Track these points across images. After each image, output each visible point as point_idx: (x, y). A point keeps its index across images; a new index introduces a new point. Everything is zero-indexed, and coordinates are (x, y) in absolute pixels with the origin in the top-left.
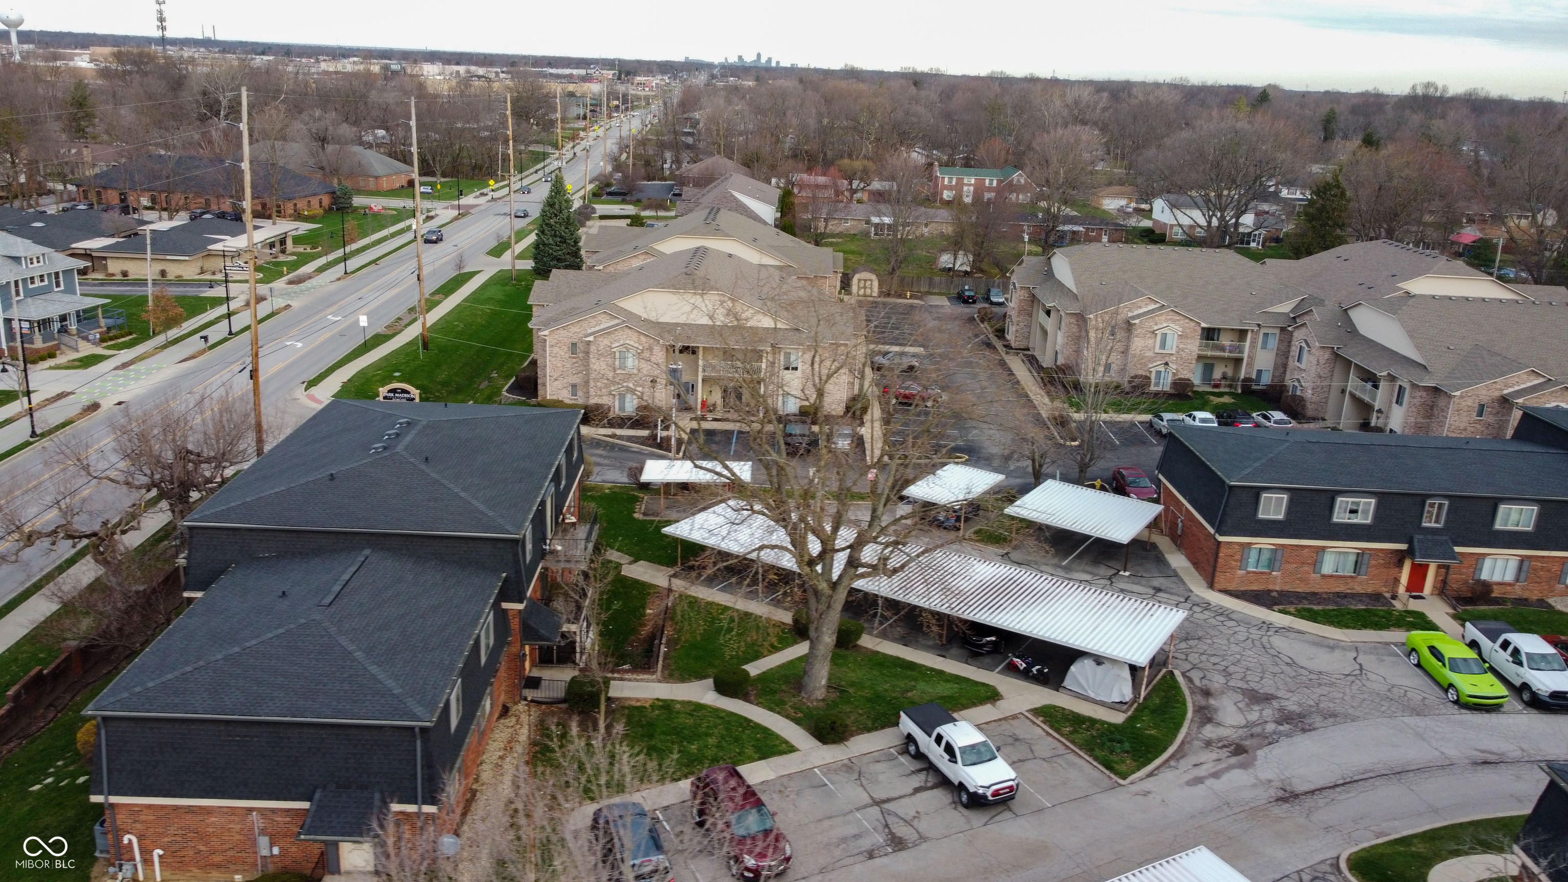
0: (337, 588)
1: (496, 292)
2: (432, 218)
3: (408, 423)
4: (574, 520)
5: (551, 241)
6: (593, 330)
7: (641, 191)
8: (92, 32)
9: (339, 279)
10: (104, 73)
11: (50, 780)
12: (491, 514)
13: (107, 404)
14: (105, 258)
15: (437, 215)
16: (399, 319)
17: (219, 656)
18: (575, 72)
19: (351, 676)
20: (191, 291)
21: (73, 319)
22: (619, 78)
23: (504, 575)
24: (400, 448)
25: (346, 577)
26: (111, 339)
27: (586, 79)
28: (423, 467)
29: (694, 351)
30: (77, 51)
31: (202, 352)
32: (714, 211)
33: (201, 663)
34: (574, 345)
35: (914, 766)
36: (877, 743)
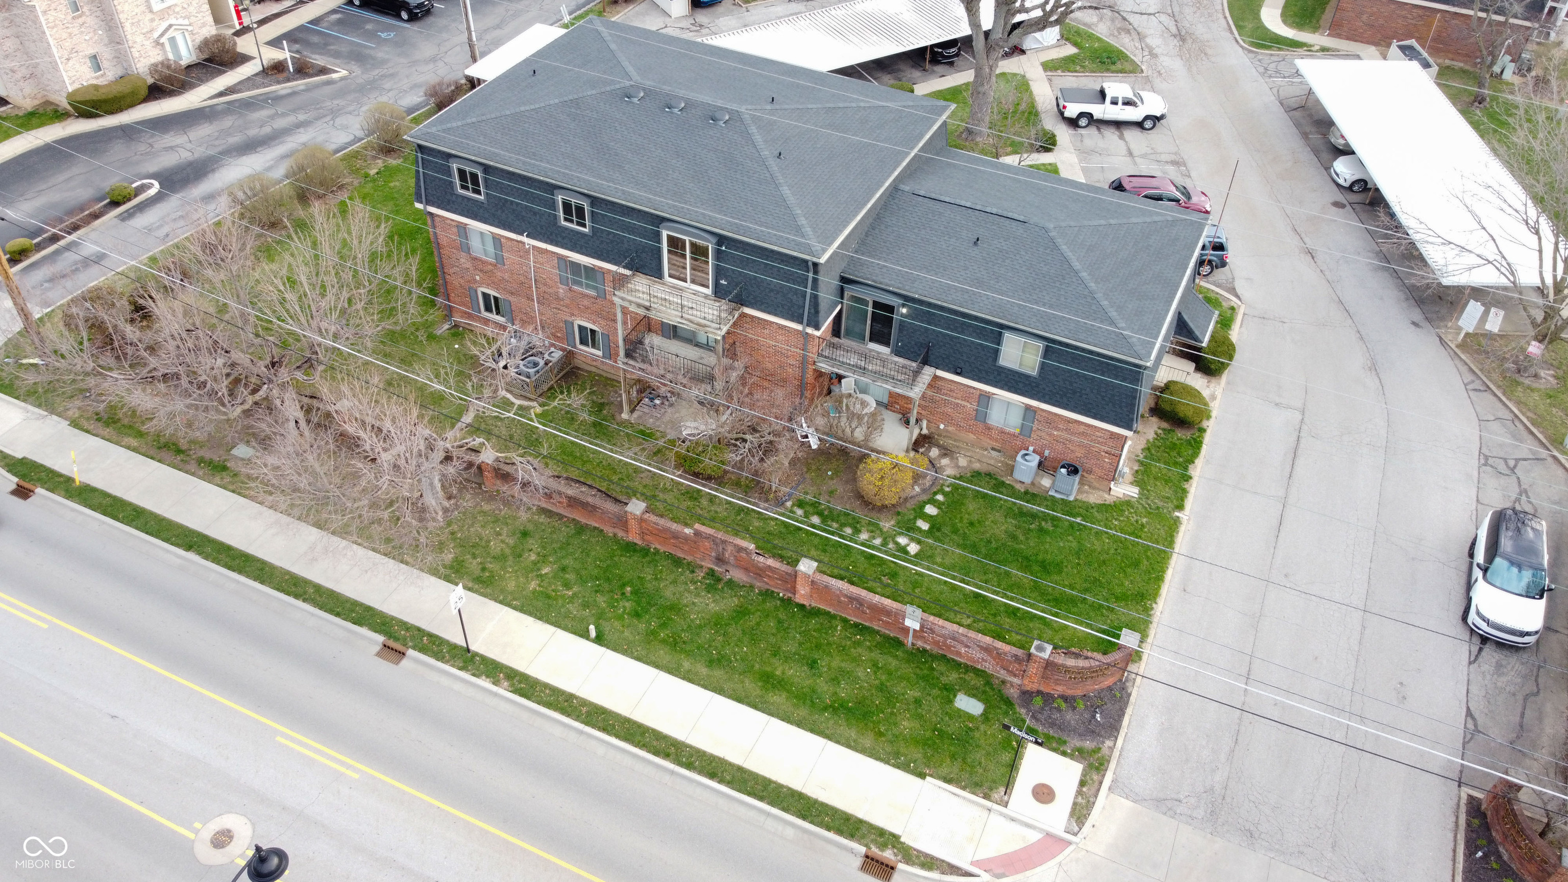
35: (1092, 130)
36: (1063, 134)
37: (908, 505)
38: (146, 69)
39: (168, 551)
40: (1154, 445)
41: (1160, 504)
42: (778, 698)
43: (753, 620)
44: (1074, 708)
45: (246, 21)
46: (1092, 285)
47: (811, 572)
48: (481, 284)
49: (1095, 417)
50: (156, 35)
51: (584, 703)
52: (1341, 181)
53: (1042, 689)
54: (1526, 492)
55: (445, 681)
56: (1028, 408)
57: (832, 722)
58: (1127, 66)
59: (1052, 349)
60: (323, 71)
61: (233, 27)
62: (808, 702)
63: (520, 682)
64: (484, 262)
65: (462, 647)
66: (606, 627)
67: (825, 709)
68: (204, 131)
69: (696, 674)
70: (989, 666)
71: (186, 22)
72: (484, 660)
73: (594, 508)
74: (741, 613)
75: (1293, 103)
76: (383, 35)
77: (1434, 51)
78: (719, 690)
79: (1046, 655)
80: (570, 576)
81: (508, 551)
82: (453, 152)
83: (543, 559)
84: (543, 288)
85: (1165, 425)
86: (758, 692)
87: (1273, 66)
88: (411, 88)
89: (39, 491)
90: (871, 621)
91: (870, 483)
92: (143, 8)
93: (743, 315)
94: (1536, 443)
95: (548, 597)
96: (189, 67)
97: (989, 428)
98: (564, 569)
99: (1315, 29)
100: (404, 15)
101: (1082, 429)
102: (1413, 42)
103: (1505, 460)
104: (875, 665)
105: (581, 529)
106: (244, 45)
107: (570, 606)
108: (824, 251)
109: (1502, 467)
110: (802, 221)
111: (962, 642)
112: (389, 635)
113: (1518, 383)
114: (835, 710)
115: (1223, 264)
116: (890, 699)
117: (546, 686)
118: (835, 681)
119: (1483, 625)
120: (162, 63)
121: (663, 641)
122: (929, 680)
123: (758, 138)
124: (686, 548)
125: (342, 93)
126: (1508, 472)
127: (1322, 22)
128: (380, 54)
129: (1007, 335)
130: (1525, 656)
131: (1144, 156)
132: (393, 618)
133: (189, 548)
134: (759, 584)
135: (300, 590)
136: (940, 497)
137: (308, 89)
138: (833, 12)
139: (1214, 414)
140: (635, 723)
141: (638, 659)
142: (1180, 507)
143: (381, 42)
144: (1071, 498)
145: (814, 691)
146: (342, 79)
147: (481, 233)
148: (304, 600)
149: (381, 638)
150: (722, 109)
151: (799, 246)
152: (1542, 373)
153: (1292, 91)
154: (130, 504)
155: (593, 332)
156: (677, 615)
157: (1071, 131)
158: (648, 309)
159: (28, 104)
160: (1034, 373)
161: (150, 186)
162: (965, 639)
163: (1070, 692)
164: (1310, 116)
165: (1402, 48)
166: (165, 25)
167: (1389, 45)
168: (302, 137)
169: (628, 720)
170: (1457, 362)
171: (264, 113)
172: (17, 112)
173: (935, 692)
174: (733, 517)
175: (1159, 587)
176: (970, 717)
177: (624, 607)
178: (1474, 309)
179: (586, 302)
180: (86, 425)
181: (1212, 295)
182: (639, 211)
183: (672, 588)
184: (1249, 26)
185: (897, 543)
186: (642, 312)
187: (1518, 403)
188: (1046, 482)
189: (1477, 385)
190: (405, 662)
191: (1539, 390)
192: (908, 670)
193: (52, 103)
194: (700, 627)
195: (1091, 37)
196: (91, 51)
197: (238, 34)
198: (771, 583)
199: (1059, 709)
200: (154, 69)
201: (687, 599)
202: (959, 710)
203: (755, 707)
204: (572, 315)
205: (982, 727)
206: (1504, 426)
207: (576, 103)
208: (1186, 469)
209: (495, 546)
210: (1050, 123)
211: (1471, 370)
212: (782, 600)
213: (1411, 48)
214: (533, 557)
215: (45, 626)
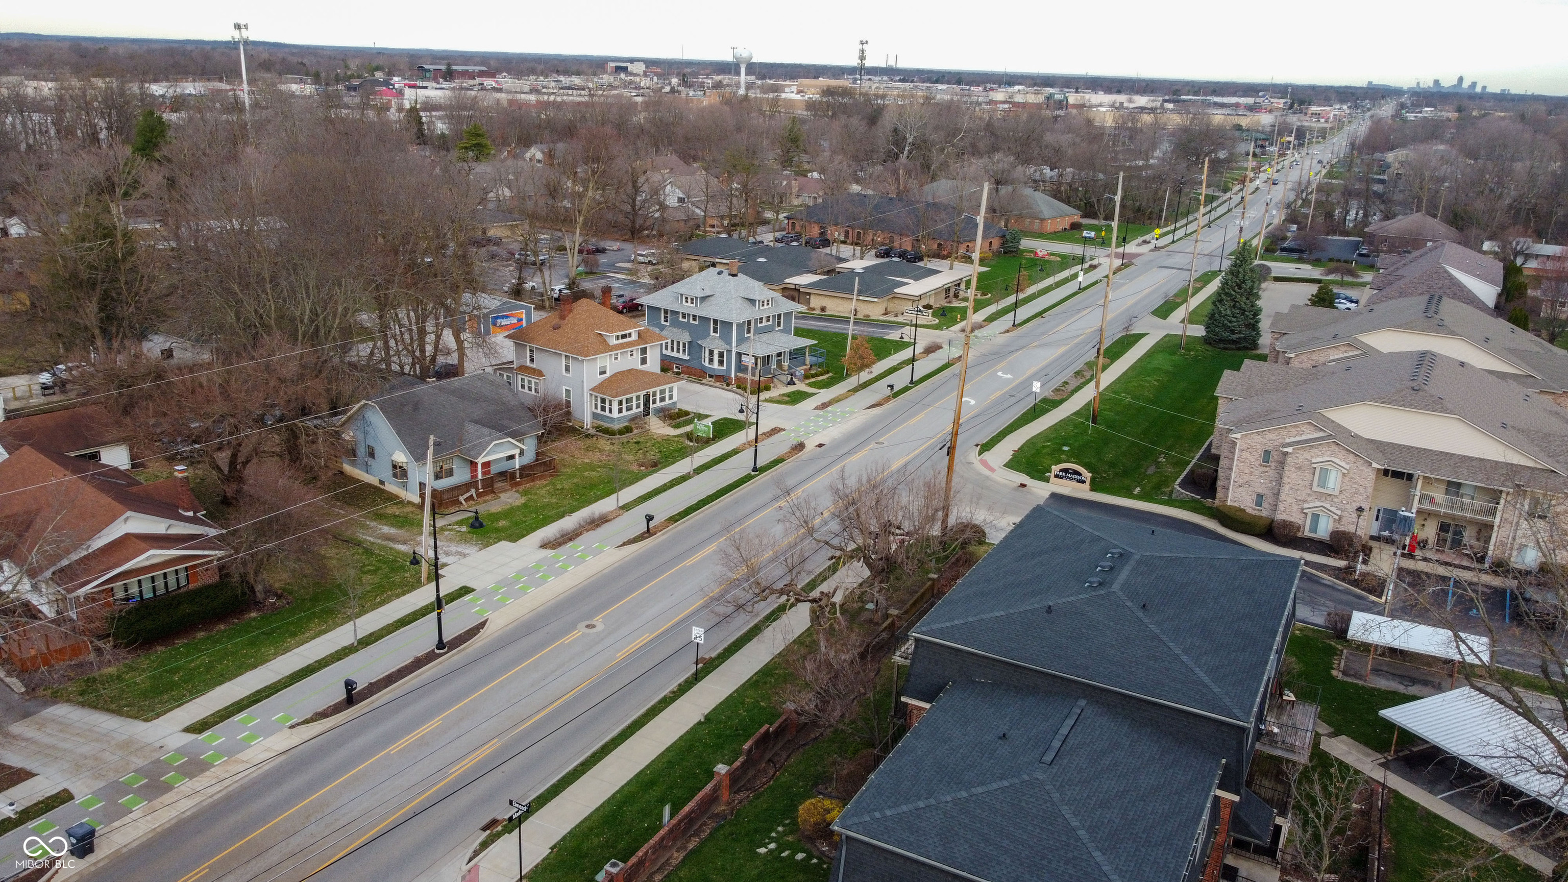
0: (1056, 744)
1: (1163, 361)
2: (1093, 267)
3: (1121, 555)
4: (1292, 698)
5: (1229, 312)
6: (1293, 439)
7: (1323, 250)
8: (798, 62)
9: (1007, 331)
10: (811, 105)
11: (772, 846)
12: (1217, 690)
13: (810, 445)
14: (809, 294)
15: (1100, 264)
16: (1066, 383)
17: (949, 798)
18: (1243, 100)
19: (1074, 858)
20: (877, 332)
21: (787, 357)
22: (1291, 107)
23: (1224, 761)
24: (1116, 587)
25: (1064, 731)
26: (813, 376)
27: (1252, 109)
28: (1140, 614)
29: (1410, 477)
30: (788, 83)
31: (887, 399)
32: (1434, 301)
33: (932, 801)
34: (1267, 453)
38: (1280, 520)
50: (1306, 505)
96: (1315, 540)
123: (1070, 599)
166: (1317, 503)
196: (1260, 491)
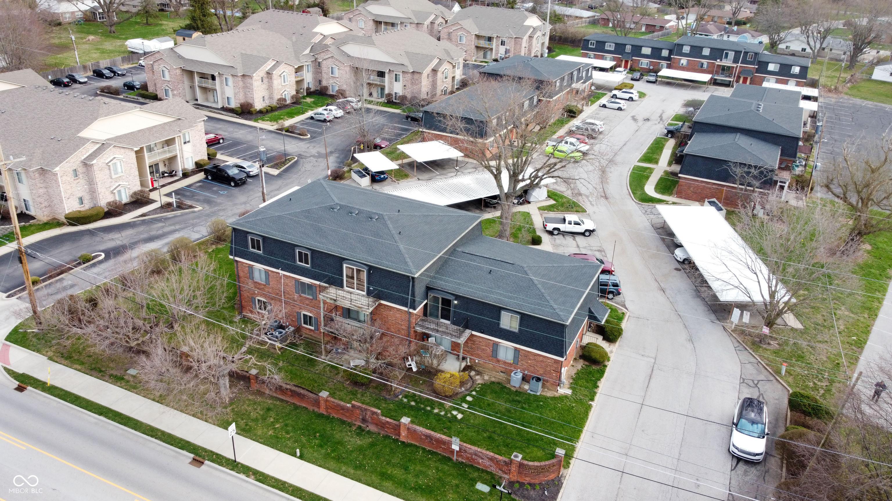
6: (85, 156)
28: (405, 214)
34: (75, 171)
35: (561, 237)
36: (545, 237)
37: (458, 396)
38: (105, 205)
39: (90, 416)
40: (580, 372)
41: (582, 398)
42: (388, 484)
43: (378, 448)
44: (534, 489)
45: (156, 185)
46: (543, 291)
47: (407, 423)
48: (258, 295)
49: (546, 352)
50: (112, 189)
51: (291, 485)
52: (679, 259)
53: (519, 480)
54: (762, 394)
55: (222, 475)
56: (516, 349)
57: (414, 495)
58: (578, 209)
59: (524, 318)
60: (191, 207)
61: (148, 187)
62: (403, 486)
63: (260, 476)
64: (260, 284)
65: (232, 460)
66: (305, 451)
67: (411, 489)
68: (129, 232)
69: (348, 473)
70: (493, 469)
71: (127, 184)
72: (243, 466)
73: (304, 396)
74: (372, 445)
75: (659, 226)
76: (221, 193)
77: (726, 204)
78: (359, 480)
79: (519, 459)
80: (290, 428)
81: (259, 417)
82: (250, 231)
83: (277, 421)
84: (288, 296)
85: (587, 363)
86: (379, 481)
87: (649, 210)
88: (233, 215)
89: (29, 388)
90: (437, 449)
91: (439, 384)
92: (108, 176)
93: (380, 304)
94: (768, 374)
95: (278, 438)
96: (126, 204)
97: (498, 361)
98: (286, 425)
99: (670, 194)
100: (233, 184)
101: (541, 358)
102: (714, 200)
103: (753, 381)
104: (437, 469)
105: (296, 407)
106: (153, 196)
107: (288, 442)
108: (417, 272)
109: (751, 383)
110: (408, 260)
111: (479, 457)
112: (196, 454)
113: (760, 347)
114: (416, 490)
115: (619, 294)
116: (444, 485)
117: (273, 478)
118: (417, 476)
119: (736, 451)
120: (113, 202)
121: (333, 458)
122: (463, 476)
123: (391, 226)
124: (348, 415)
125: (198, 217)
126: (754, 386)
127: (674, 192)
128: (219, 200)
129: (503, 313)
130: (759, 467)
131: (585, 248)
132: (199, 447)
133: (100, 414)
134: (383, 432)
135: (154, 434)
136: (474, 393)
137: (182, 215)
138: (438, 183)
139: (611, 359)
140: (316, 495)
141: (320, 466)
142: (592, 400)
143: (220, 195)
144: (538, 394)
145: (406, 480)
146: (199, 211)
147: (260, 270)
148: (156, 438)
149: (192, 456)
150: (375, 213)
151: (405, 270)
152: (772, 342)
153: (657, 221)
154: (73, 394)
155: (310, 317)
156: (341, 446)
157: (550, 237)
158: (335, 300)
159: (45, 219)
160: (517, 331)
161: (100, 255)
162: (480, 454)
163: (533, 481)
164: (666, 231)
165: (709, 202)
166: (117, 184)
167: (704, 202)
168: (177, 236)
169: (312, 494)
170: (732, 338)
171: (160, 225)
172: (39, 223)
173: (466, 481)
174: (372, 402)
175: (580, 435)
176: (483, 493)
177: (315, 443)
178: (736, 312)
179: (307, 302)
180: (56, 359)
181: (614, 308)
182: (334, 256)
183: (339, 434)
184: (639, 193)
185: (452, 414)
186: (332, 302)
187: (760, 356)
188: (526, 387)
189: (741, 348)
190: (203, 467)
191: (770, 350)
192: (453, 471)
193: (56, 219)
194: (352, 451)
195: (562, 197)
196: (80, 195)
197: (151, 191)
198: (389, 431)
199: (527, 490)
200: (109, 204)
201: (347, 439)
202: (477, 489)
203: (376, 488)
204: (301, 309)
205: (489, 498)
206: (753, 366)
207: (308, 211)
208: (596, 383)
209: (253, 415)
210: (540, 233)
211: (738, 341)
212: (393, 439)
213: (714, 202)
214: (272, 420)
215: (25, 448)
